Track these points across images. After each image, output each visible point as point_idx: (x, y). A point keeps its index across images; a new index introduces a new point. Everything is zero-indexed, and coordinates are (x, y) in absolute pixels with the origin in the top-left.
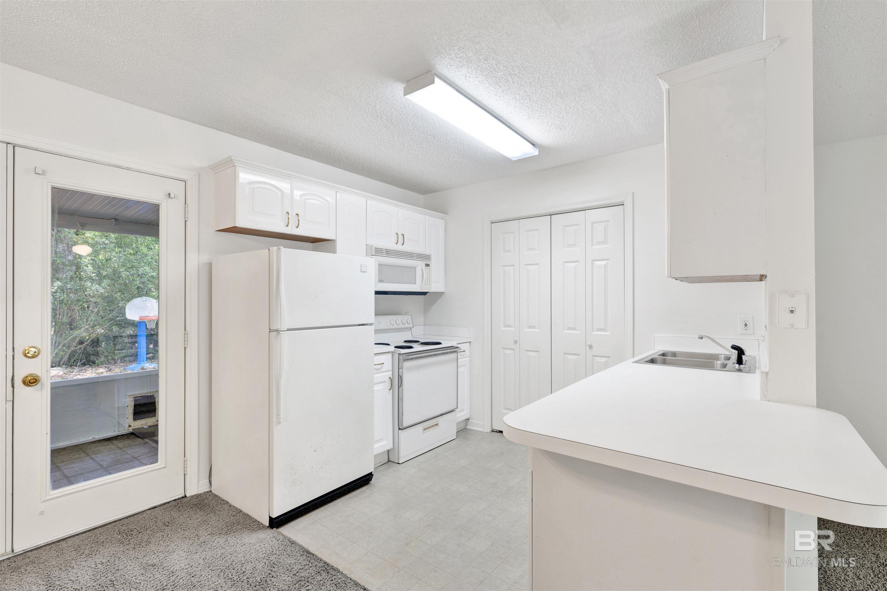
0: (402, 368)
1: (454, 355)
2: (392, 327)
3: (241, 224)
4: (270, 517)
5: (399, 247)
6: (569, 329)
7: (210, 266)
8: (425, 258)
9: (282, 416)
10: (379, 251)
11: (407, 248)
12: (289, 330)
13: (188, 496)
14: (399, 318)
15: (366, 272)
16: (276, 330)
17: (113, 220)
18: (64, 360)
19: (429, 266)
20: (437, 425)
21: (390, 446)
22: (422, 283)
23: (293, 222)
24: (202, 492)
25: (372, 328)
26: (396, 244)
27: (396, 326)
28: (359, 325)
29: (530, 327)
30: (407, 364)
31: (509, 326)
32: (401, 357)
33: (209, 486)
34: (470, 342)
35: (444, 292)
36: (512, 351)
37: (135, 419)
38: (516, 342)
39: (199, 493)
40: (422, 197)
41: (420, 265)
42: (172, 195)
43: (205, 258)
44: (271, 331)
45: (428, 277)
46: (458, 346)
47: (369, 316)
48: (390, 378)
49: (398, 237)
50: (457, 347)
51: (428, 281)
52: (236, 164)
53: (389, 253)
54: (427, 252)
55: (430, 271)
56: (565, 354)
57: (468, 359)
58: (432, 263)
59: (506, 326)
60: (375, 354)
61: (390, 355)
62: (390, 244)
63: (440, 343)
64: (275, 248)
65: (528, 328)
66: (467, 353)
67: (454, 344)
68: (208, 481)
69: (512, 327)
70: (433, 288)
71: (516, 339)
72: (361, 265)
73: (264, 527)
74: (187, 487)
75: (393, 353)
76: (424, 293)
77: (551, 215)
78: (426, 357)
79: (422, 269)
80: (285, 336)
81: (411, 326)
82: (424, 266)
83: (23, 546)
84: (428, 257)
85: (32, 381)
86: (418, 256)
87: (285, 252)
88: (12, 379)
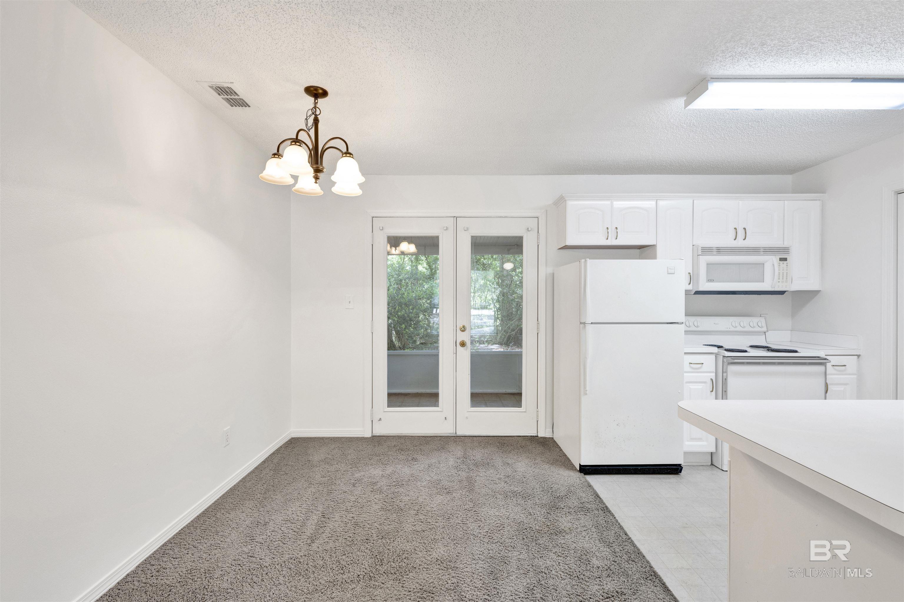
0: (726, 372)
1: (821, 368)
2: (732, 329)
3: (569, 243)
4: (580, 464)
5: (740, 243)
8: (781, 252)
9: (588, 389)
10: (706, 251)
11: (751, 242)
12: (592, 323)
13: (539, 436)
15: (674, 274)
16: (584, 323)
18: (504, 341)
19: (787, 261)
21: (713, 450)
22: (773, 281)
23: (612, 234)
24: (548, 437)
25: (682, 328)
26: (735, 239)
27: (739, 329)
28: (668, 323)
30: (732, 368)
32: (725, 360)
33: (552, 434)
34: (861, 356)
35: (820, 291)
39: (546, 436)
40: (789, 179)
41: (771, 261)
42: (530, 229)
43: (550, 270)
44: (580, 323)
45: (786, 274)
46: (827, 357)
47: (680, 316)
48: (712, 379)
49: (736, 232)
50: (825, 359)
51: (785, 278)
52: (566, 199)
53: (720, 251)
54: (786, 245)
55: (787, 266)
57: (853, 376)
58: (793, 257)
60: (685, 353)
61: (713, 357)
62: (728, 241)
63: (796, 352)
64: (583, 260)
66: (851, 369)
67: (822, 354)
68: (552, 430)
70: (796, 285)
72: (668, 267)
73: (576, 469)
74: (539, 430)
75: (717, 355)
76: (782, 293)
78: (764, 364)
79: (773, 265)
80: (590, 328)
81: (765, 329)
82: (776, 261)
83: (460, 433)
84: (786, 250)
85: (463, 344)
86: (769, 251)
87: (590, 262)
88: (456, 342)
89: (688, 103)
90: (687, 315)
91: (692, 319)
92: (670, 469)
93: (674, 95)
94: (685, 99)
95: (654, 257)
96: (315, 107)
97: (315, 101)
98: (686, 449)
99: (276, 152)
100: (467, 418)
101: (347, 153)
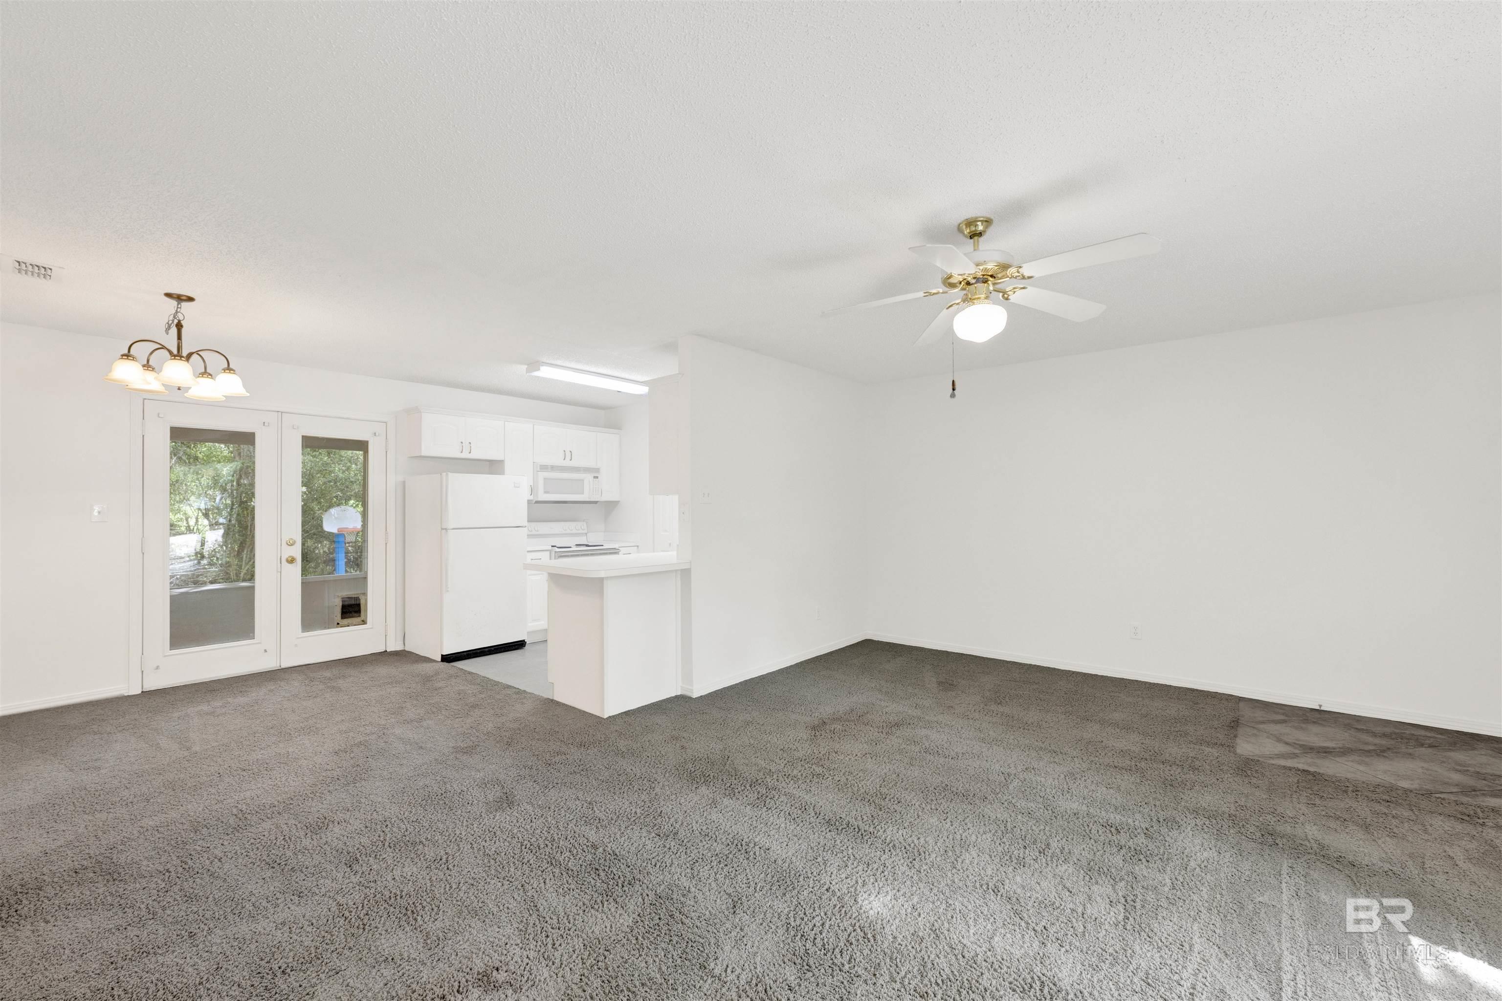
2: (564, 532)
3: (425, 453)
4: (443, 656)
5: (567, 463)
7: (404, 482)
8: (595, 472)
9: (449, 587)
10: (544, 468)
11: (575, 463)
12: (453, 529)
13: (387, 651)
14: (573, 525)
15: (519, 486)
16: (446, 529)
19: (598, 478)
21: (545, 626)
22: (590, 493)
23: (466, 450)
24: (399, 649)
25: (525, 531)
26: (564, 460)
27: (568, 531)
28: (512, 527)
32: (556, 554)
33: (403, 646)
35: (618, 502)
37: (342, 618)
39: (396, 649)
41: (588, 478)
42: (377, 434)
43: (401, 478)
44: (442, 529)
45: (598, 488)
46: (621, 548)
47: (522, 521)
49: (566, 454)
50: (619, 550)
51: (598, 492)
52: (422, 411)
53: (553, 468)
54: (598, 466)
55: (598, 482)
58: (603, 476)
60: (527, 550)
61: (548, 553)
62: (559, 461)
63: (601, 546)
64: (444, 474)
67: (616, 546)
68: (402, 641)
70: (605, 497)
72: (513, 482)
73: (438, 662)
74: (388, 644)
75: (550, 551)
76: (596, 502)
79: (589, 481)
80: (451, 533)
81: (585, 531)
82: (592, 479)
83: (285, 664)
84: (597, 470)
85: (291, 561)
86: (587, 470)
87: (451, 475)
88: (280, 559)
89: (529, 371)
90: (528, 521)
91: (533, 524)
92: (517, 645)
94: (527, 366)
95: (500, 472)
96: (177, 312)
97: (178, 305)
98: (529, 628)
99: (126, 352)
100: (296, 645)
101: (229, 369)
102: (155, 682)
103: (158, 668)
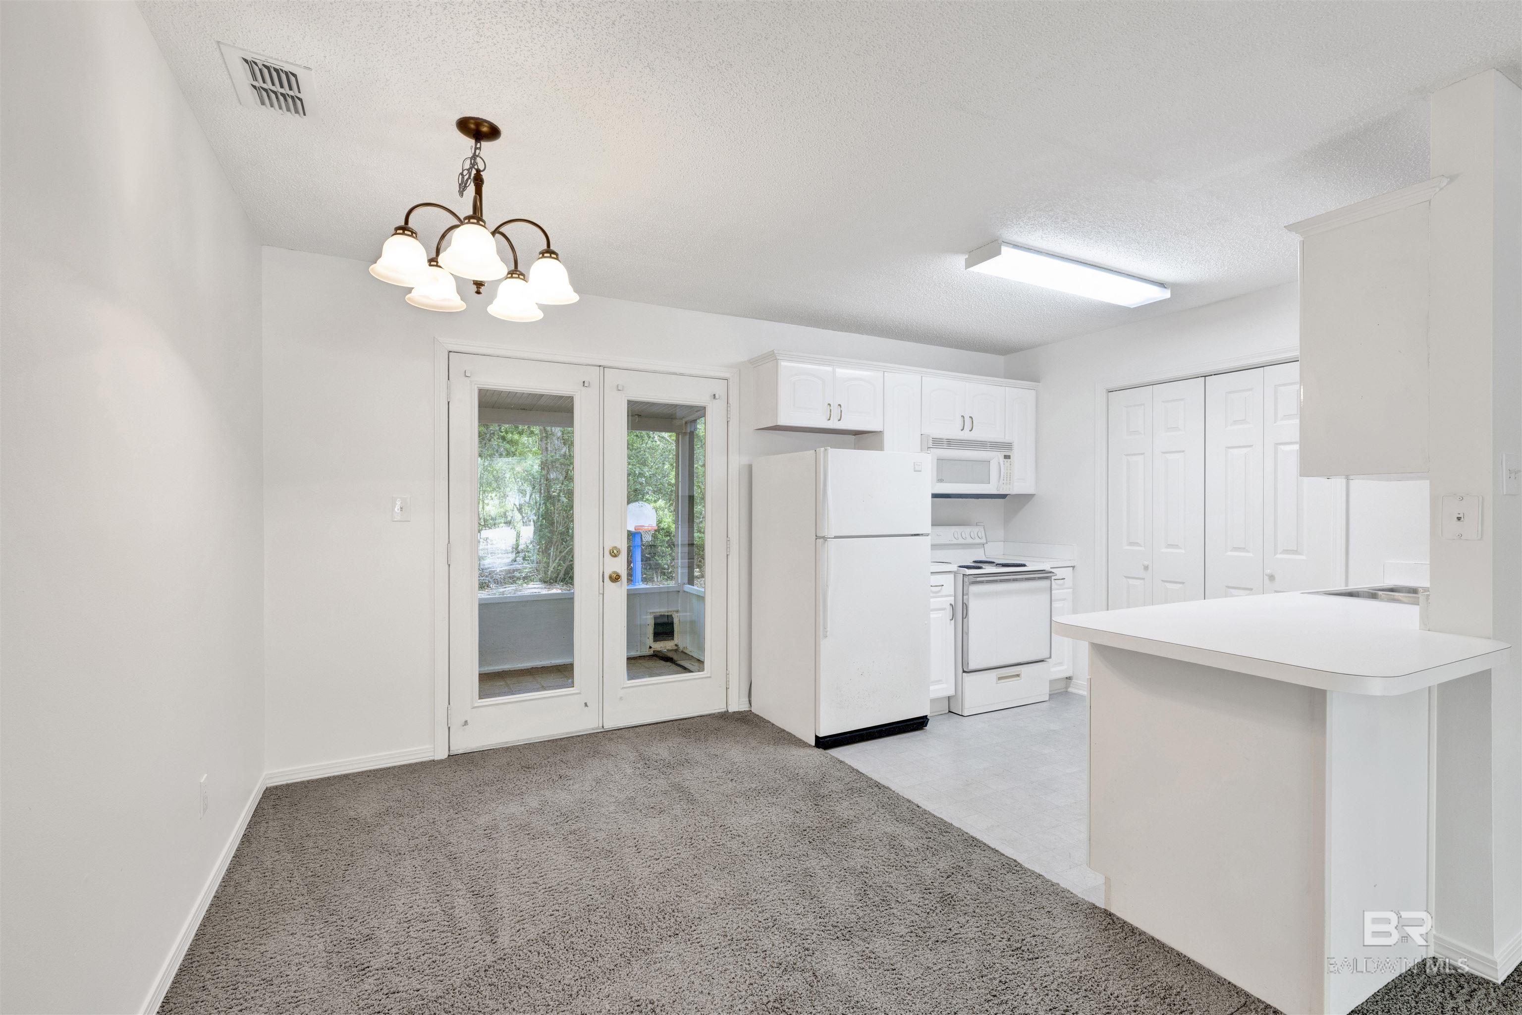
0: (967, 594)
1: (1044, 584)
2: (955, 542)
3: (783, 421)
4: (816, 737)
5: (966, 435)
6: (1235, 549)
7: (750, 467)
8: (1005, 449)
9: (828, 629)
10: (938, 442)
11: (977, 435)
12: (836, 537)
13: (730, 711)
14: (966, 531)
15: (920, 471)
16: (823, 537)
17: (637, 416)
18: (560, 576)
19: (1010, 458)
20: (1018, 675)
21: (951, 692)
22: (999, 482)
23: (835, 416)
24: (743, 710)
25: (928, 540)
26: (962, 430)
27: (961, 541)
28: (912, 535)
29: (1170, 546)
30: (974, 589)
31: (1136, 544)
32: (966, 579)
33: (748, 704)
34: (1073, 567)
35: (1035, 494)
36: (1141, 581)
37: (655, 640)
38: (1146, 568)
39: (740, 710)
40: (1001, 359)
41: (996, 457)
42: (717, 396)
43: (745, 460)
44: (817, 537)
45: (1009, 474)
46: (1053, 570)
47: (925, 525)
48: (951, 604)
49: (964, 421)
50: (1051, 572)
51: (1008, 479)
52: (778, 358)
53: (950, 443)
54: (1007, 439)
55: (1010, 464)
56: (1228, 587)
57: (1071, 590)
58: (1015, 454)
59: (1131, 544)
60: (931, 573)
61: (952, 576)
62: (953, 432)
63: (1024, 565)
64: (822, 449)
65: (1166, 547)
66: (1068, 582)
67: (1046, 567)
68: (747, 699)
69: (1140, 546)
70: (1017, 488)
71: (1146, 563)
72: (914, 463)
73: (810, 746)
74: (730, 702)
75: (955, 573)
76: (1003, 496)
77: (1205, 376)
78: (1002, 581)
79: (999, 463)
80: (832, 544)
81: (984, 541)
82: (1002, 459)
83: (609, 725)
84: (1008, 446)
85: (615, 578)
86: (995, 446)
87: (831, 451)
88: (603, 575)
89: (969, 264)
90: (934, 524)
91: (941, 530)
92: (915, 724)
93: (956, 250)
94: (967, 256)
95: (880, 447)
96: (474, 157)
97: (476, 145)
98: (933, 695)
99: (402, 223)
100: (621, 699)
101: (549, 252)
102: (464, 743)
103: (466, 723)
